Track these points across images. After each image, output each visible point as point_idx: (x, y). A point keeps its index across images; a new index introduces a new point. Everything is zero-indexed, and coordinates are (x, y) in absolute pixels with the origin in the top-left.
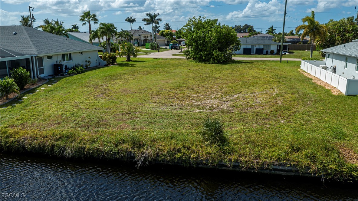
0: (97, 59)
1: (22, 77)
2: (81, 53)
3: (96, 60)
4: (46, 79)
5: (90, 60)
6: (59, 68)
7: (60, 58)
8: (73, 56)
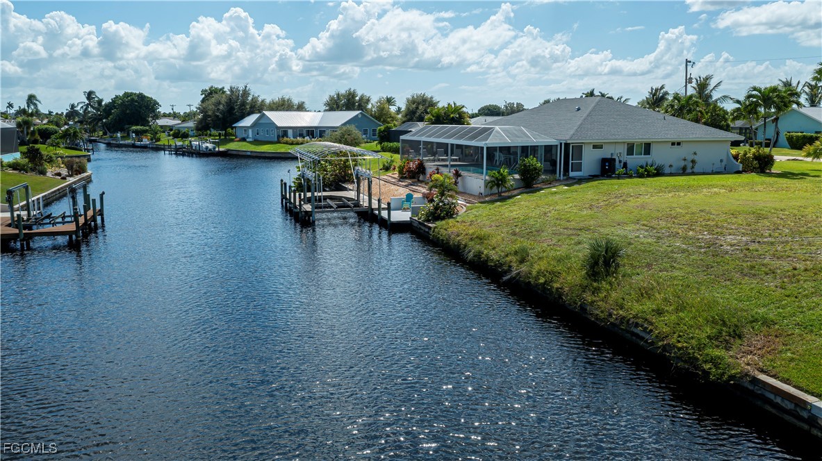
0: (724, 158)
1: (528, 170)
2: (679, 144)
3: (721, 161)
4: (575, 179)
5: (696, 158)
6: (607, 164)
7: (623, 150)
8: (654, 149)
